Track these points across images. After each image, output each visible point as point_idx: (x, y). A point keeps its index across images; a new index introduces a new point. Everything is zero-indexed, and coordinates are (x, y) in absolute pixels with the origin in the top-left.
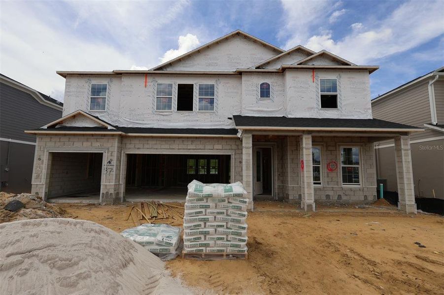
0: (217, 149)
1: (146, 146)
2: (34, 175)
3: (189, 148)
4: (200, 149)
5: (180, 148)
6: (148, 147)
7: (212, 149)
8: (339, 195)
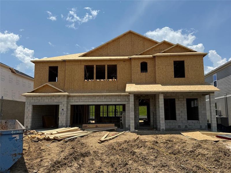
0: (118, 101)
1: (81, 100)
2: (25, 117)
3: (103, 101)
4: (109, 101)
5: (98, 101)
6: (82, 101)
7: (115, 101)
8: (185, 126)
